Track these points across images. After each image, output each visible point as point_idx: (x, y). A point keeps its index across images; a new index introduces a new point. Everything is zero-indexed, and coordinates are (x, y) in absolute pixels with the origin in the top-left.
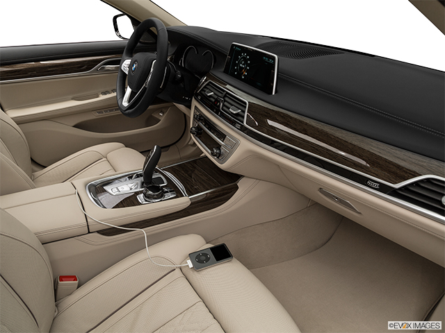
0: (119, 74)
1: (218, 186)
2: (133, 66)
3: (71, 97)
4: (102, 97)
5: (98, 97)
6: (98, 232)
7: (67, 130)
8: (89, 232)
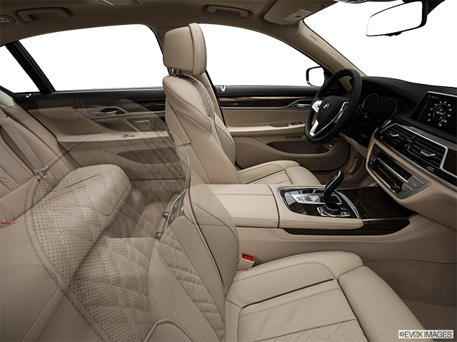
0: (309, 111)
1: (390, 217)
2: (324, 105)
3: (269, 123)
4: (291, 127)
5: (287, 126)
6: (284, 229)
7: (262, 146)
8: (278, 227)
